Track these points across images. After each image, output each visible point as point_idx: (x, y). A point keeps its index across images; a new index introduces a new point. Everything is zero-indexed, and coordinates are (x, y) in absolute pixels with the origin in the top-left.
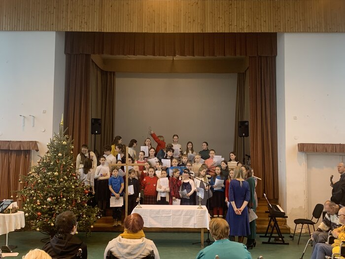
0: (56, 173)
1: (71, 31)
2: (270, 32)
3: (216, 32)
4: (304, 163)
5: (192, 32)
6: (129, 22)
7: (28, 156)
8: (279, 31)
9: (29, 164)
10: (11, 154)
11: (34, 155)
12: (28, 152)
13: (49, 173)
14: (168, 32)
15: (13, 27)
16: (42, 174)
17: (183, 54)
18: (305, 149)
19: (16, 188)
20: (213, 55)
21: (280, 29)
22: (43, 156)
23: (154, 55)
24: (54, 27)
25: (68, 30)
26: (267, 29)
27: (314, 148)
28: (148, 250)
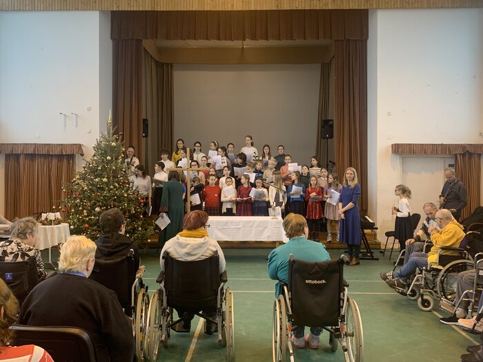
0: (105, 180)
1: (117, 9)
3: (295, 8)
4: (399, 167)
5: (265, 9)
7: (71, 162)
8: (371, 7)
9: (73, 170)
10: (51, 160)
11: (78, 158)
12: (71, 157)
13: (97, 180)
14: (235, 9)
15: (48, 5)
16: (89, 180)
17: (254, 38)
18: (400, 150)
19: (59, 197)
20: (291, 38)
21: (372, 4)
22: (88, 160)
23: (219, 39)
24: (97, 5)
25: (114, 9)
26: (356, 5)
27: (410, 149)
28: (211, 250)
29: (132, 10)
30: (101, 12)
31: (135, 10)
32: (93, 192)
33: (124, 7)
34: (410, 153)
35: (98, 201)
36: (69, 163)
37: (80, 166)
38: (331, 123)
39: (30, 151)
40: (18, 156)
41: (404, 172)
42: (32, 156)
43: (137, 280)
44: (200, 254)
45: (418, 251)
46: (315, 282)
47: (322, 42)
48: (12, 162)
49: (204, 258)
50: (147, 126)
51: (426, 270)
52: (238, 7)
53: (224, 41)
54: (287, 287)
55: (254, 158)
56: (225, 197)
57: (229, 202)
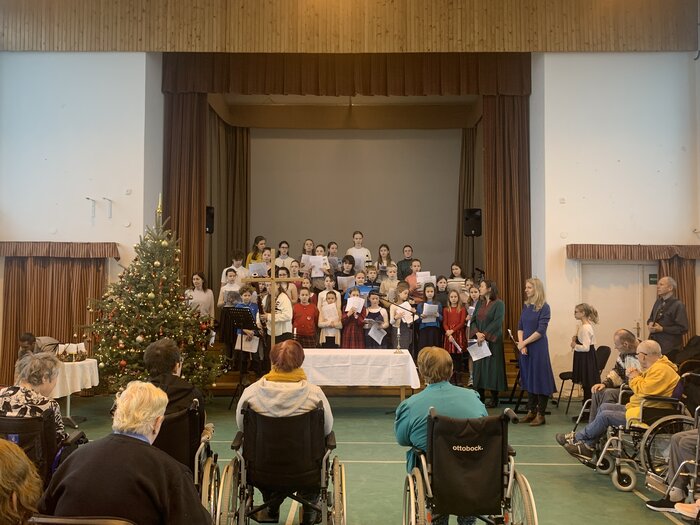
0: (151, 295)
1: (173, 51)
2: (519, 51)
3: (426, 51)
4: (577, 277)
5: (383, 51)
6: (274, 34)
7: (101, 268)
8: (535, 49)
9: (104, 280)
10: (73, 265)
11: (111, 262)
12: (101, 262)
13: (139, 295)
14: (341, 52)
15: (72, 44)
16: (127, 296)
17: (367, 92)
18: (579, 254)
19: (83, 320)
20: (421, 93)
21: (537, 46)
22: (127, 266)
23: (317, 93)
24: (144, 45)
25: (168, 50)
26: (515, 46)
27: (594, 251)
28: (312, 400)
29: (193, 51)
30: (150, 54)
31: (198, 51)
32: (133, 312)
33: (182, 47)
34: (594, 257)
35: (141, 327)
36: (98, 271)
37: (115, 275)
38: (478, 213)
39: (42, 253)
40: (23, 260)
41: (585, 285)
42: (44, 261)
43: (203, 444)
44: (297, 406)
45: (610, 401)
46: (467, 449)
47: (465, 98)
48: (15, 269)
49: (302, 412)
50: (213, 217)
51: (624, 430)
52: (345, 48)
53: (324, 96)
54: (425, 456)
55: (367, 264)
56: (325, 320)
57: (331, 327)
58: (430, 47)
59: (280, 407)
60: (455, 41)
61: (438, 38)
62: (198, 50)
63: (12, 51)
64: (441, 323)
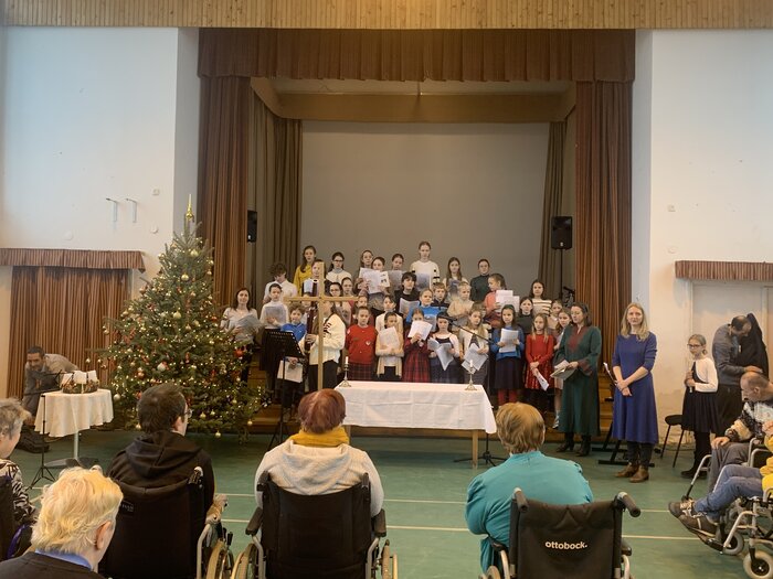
0: (177, 315)
1: (209, 26)
2: (622, 27)
3: (510, 27)
4: (688, 301)
5: (458, 27)
6: (329, 6)
7: (123, 281)
8: (642, 25)
9: (127, 296)
10: (90, 278)
11: (135, 275)
12: (123, 274)
13: (163, 315)
14: (408, 28)
15: (93, 17)
16: (150, 315)
17: (438, 77)
18: (690, 272)
19: (101, 343)
20: (503, 78)
21: (643, 22)
22: (150, 280)
23: (379, 78)
24: (175, 18)
25: (204, 26)
26: (617, 22)
27: (708, 270)
28: (355, 472)
29: (233, 26)
30: (183, 29)
32: (156, 335)
33: (221, 22)
34: (708, 276)
35: (164, 352)
36: (119, 284)
37: (137, 290)
38: (568, 222)
39: (55, 262)
40: (34, 270)
41: (696, 310)
42: (58, 271)
43: (208, 527)
44: (334, 481)
46: (565, 546)
47: (553, 86)
48: (24, 280)
49: (340, 488)
50: (255, 222)
52: (413, 23)
53: (388, 82)
54: (507, 552)
55: (435, 281)
56: (383, 347)
57: (391, 356)
58: (515, 23)
59: (309, 481)
60: (545, 14)
61: (525, 12)
62: (239, 25)
63: (23, 26)
64: (523, 353)
